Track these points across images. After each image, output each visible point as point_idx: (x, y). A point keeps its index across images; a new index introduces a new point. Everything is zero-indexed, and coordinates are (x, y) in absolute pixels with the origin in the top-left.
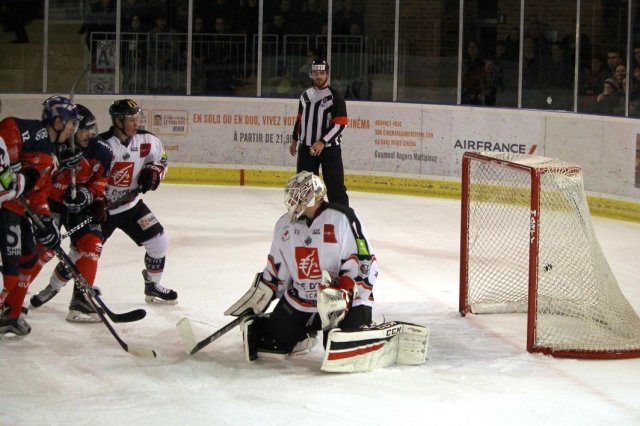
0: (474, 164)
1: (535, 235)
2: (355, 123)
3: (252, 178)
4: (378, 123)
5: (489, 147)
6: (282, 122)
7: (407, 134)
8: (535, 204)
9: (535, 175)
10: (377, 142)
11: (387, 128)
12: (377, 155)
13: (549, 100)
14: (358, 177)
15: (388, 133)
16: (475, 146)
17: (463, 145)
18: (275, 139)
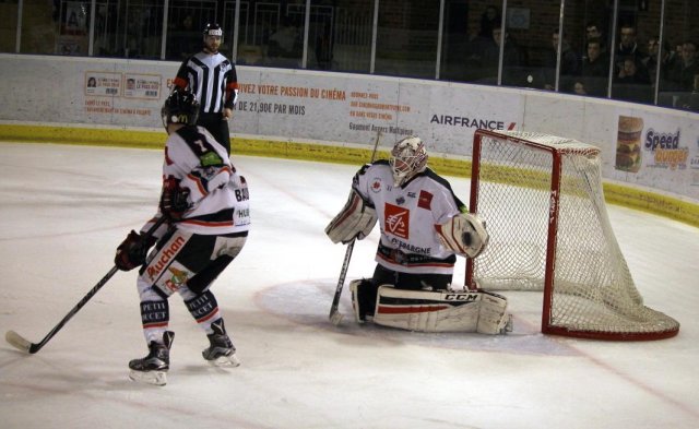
1: (554, 215)
2: (330, 94)
4: (353, 94)
5: (466, 123)
6: (256, 90)
7: (382, 107)
10: (352, 113)
11: (363, 100)
12: (352, 127)
13: (530, 79)
14: (332, 148)
15: (364, 105)
16: (453, 122)
17: (440, 119)
18: (248, 106)
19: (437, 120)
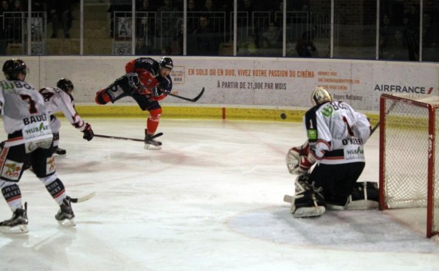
0: (388, 103)
1: (432, 152)
2: (303, 74)
3: (230, 114)
4: (320, 73)
5: (399, 90)
6: (251, 74)
7: (340, 81)
8: (431, 130)
9: (431, 110)
11: (326, 77)
15: (327, 80)
16: (389, 89)
17: (381, 88)
18: (247, 85)
19: (379, 89)
